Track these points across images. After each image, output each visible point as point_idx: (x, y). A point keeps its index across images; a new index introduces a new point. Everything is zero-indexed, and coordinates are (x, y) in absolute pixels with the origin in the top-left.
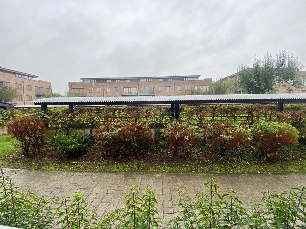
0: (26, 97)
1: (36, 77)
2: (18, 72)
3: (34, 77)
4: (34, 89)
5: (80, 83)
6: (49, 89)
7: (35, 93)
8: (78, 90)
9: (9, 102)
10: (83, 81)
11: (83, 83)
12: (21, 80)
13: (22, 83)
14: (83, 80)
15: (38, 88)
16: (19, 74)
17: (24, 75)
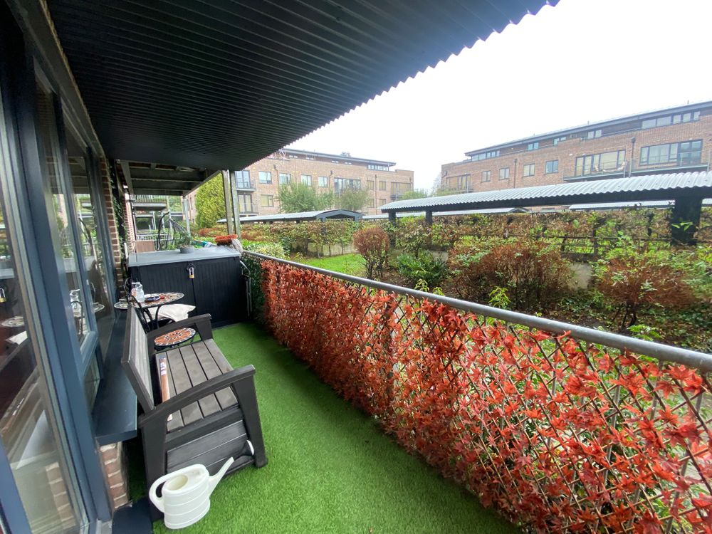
0: (378, 201)
1: (392, 164)
2: (370, 161)
3: (390, 166)
4: (389, 186)
5: (465, 162)
6: (410, 184)
7: (389, 194)
8: (458, 180)
9: (359, 211)
10: (470, 158)
11: (470, 161)
12: (373, 174)
13: (374, 179)
14: (472, 156)
15: (395, 184)
16: (371, 164)
17: (377, 165)
